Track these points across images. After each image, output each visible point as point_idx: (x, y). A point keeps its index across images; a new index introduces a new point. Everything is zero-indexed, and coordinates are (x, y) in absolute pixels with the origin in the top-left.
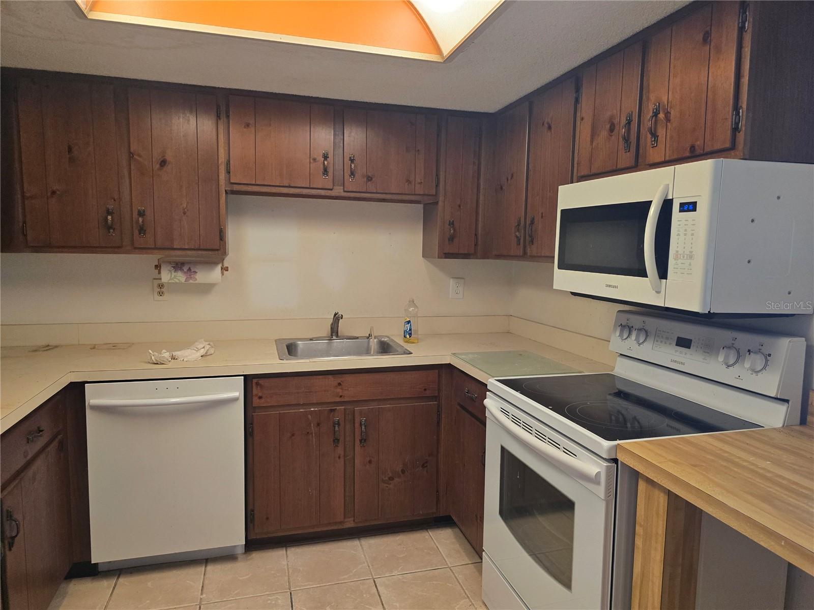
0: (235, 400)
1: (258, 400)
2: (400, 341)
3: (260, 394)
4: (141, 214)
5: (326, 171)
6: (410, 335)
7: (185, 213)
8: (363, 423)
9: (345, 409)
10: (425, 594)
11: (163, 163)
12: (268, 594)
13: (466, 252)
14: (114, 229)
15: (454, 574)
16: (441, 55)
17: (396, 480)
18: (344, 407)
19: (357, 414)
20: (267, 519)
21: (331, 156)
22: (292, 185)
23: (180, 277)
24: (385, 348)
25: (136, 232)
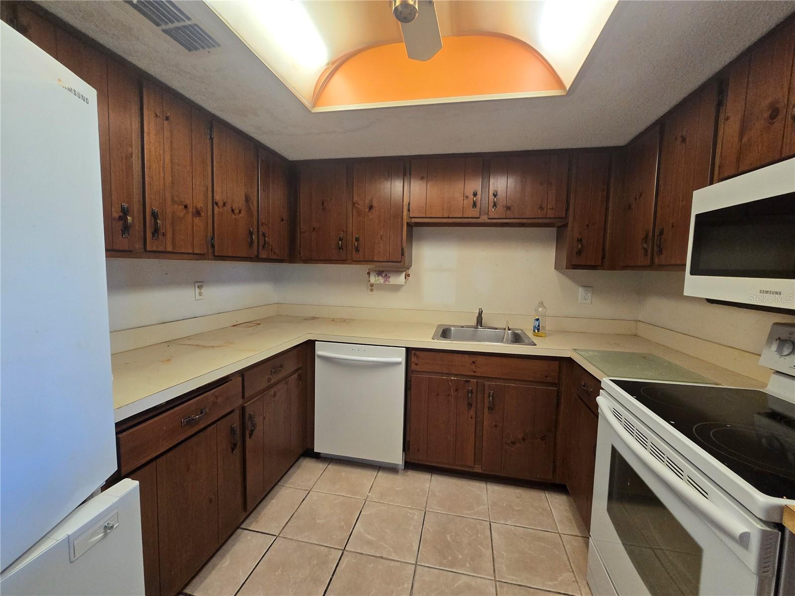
0: (399, 363)
1: (415, 366)
2: (530, 334)
3: (416, 362)
4: (357, 240)
5: (475, 205)
6: (538, 330)
7: (381, 238)
8: (491, 395)
9: (477, 382)
10: (531, 553)
11: (371, 207)
12: (410, 508)
13: (593, 264)
14: (343, 249)
15: (563, 542)
16: (564, 89)
17: (518, 445)
18: (476, 380)
19: (486, 387)
20: (418, 450)
21: (479, 193)
22: (450, 216)
23: (381, 280)
24: (517, 338)
25: (354, 251)
